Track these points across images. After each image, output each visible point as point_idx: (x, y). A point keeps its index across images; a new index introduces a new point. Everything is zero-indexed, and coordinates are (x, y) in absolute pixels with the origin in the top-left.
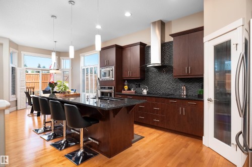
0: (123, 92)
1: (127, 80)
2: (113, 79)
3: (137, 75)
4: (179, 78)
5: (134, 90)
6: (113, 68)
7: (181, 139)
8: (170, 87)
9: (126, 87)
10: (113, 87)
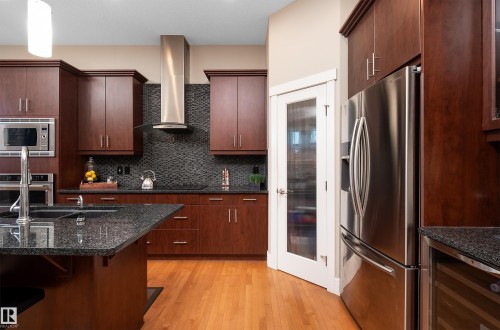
0: (84, 187)
1: (95, 157)
2: (52, 153)
3: (126, 144)
4: (215, 156)
5: (113, 180)
6: (52, 122)
7: (234, 269)
8: (199, 172)
9: (91, 175)
10: (51, 177)
